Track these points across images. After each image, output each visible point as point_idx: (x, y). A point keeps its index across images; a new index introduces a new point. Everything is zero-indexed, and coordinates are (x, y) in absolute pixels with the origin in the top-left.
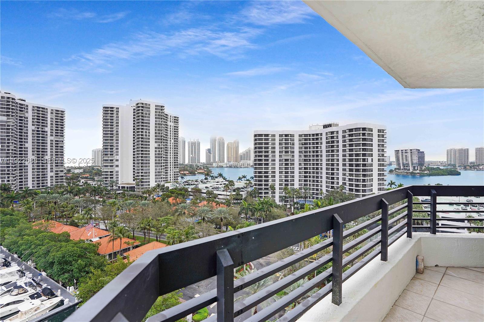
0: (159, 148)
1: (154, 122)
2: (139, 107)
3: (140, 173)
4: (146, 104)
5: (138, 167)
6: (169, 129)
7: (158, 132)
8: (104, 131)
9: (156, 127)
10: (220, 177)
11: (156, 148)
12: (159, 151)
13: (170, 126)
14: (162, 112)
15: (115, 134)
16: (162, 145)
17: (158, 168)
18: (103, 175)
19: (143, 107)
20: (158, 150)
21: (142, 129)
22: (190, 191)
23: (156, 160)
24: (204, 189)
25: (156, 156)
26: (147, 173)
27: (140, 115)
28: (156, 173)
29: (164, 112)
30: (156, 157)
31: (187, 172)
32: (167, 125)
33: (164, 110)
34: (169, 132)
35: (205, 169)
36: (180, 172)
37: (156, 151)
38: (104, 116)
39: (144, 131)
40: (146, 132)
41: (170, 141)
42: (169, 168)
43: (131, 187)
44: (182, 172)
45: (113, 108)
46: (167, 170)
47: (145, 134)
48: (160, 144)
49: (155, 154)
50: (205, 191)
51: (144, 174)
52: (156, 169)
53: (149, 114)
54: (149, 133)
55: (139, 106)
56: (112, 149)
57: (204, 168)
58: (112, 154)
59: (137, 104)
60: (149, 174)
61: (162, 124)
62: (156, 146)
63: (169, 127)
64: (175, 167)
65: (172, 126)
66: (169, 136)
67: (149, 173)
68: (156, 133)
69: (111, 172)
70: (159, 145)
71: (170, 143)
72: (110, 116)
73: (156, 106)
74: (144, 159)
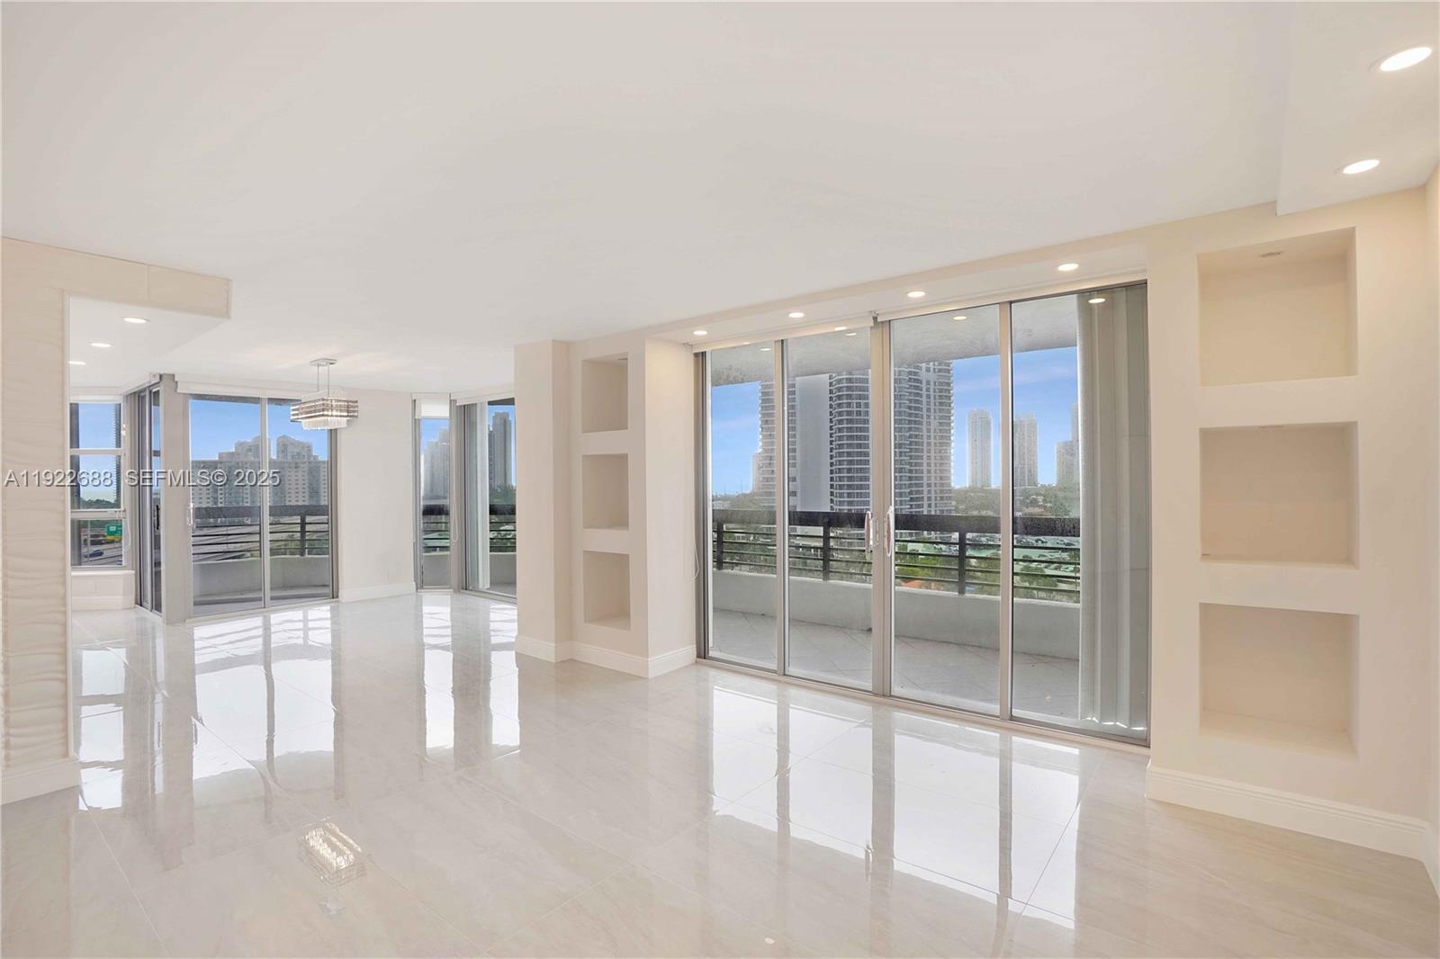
6: (924, 393)
13: (928, 383)
32: (918, 380)
34: (924, 399)
41: (929, 424)
42: (925, 499)
63: (924, 386)
64: (942, 498)
65: (932, 383)
66: (925, 410)
71: (929, 430)
74: (856, 475)
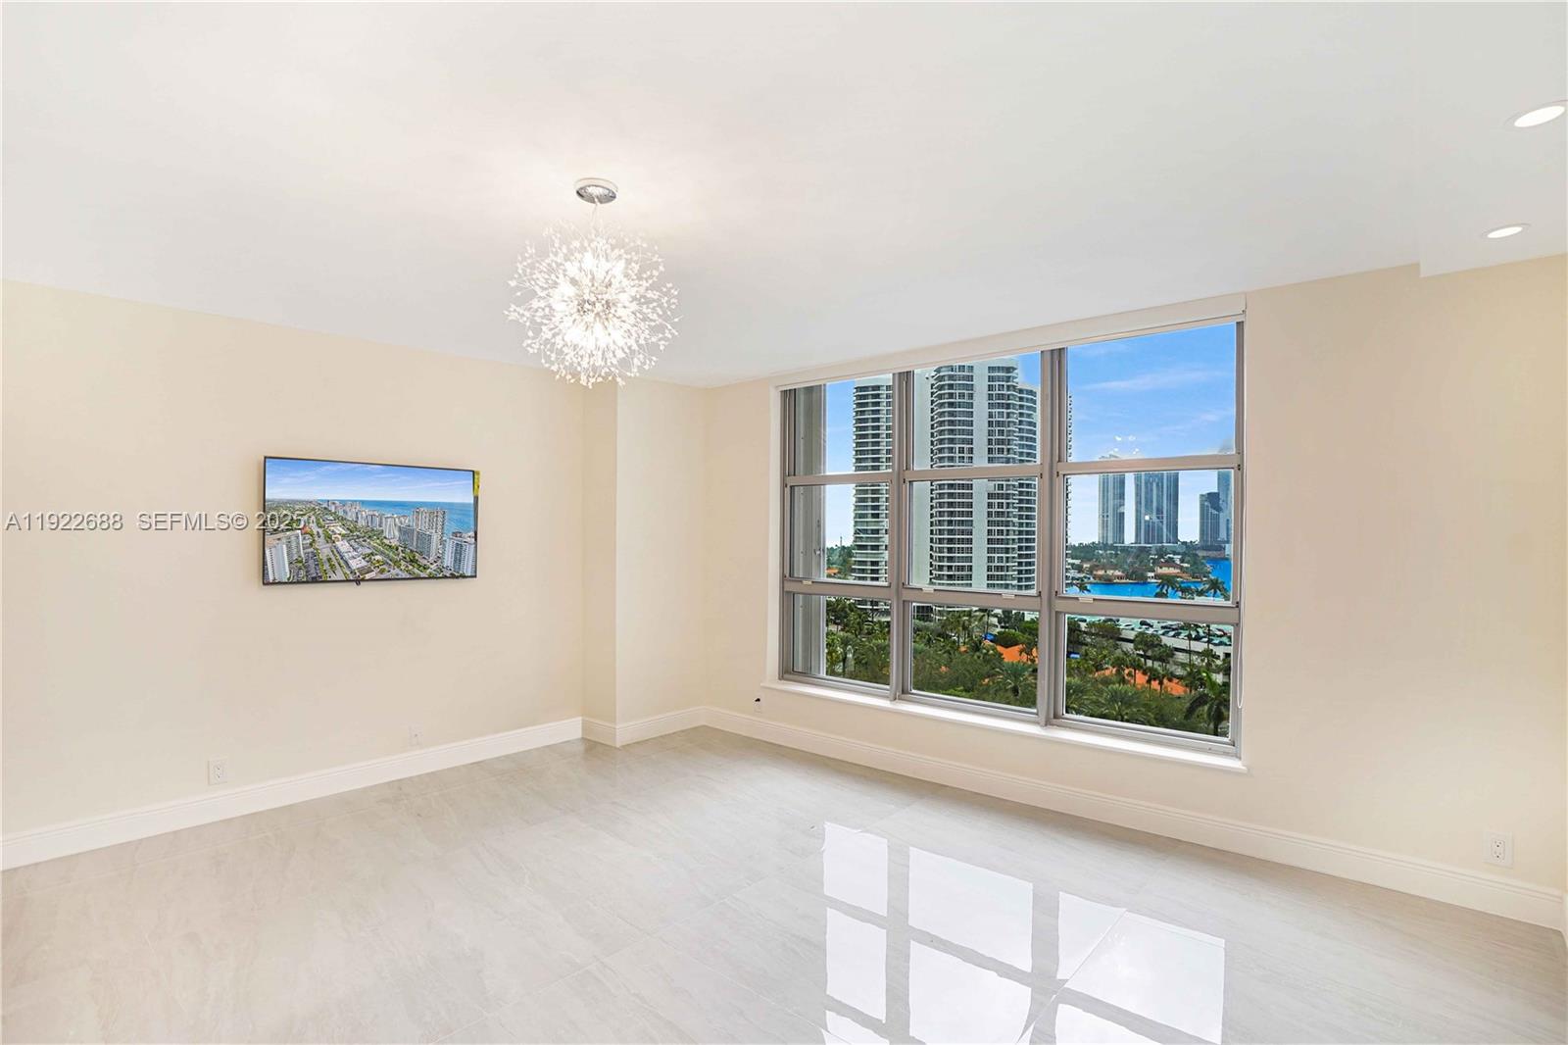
0: (1000, 496)
1: (986, 419)
2: (941, 378)
3: (945, 568)
4: (962, 368)
5: (940, 552)
7: (997, 447)
8: (856, 451)
9: (990, 433)
10: (1215, 592)
11: (990, 496)
12: (1000, 505)
14: (1008, 386)
15: (884, 460)
16: (1007, 485)
17: (996, 555)
18: (854, 570)
19: (951, 377)
20: (997, 501)
21: (951, 441)
22: (1085, 632)
23: (990, 532)
24: (1133, 629)
25: (991, 519)
26: (962, 568)
27: (946, 400)
28: (989, 569)
29: (1014, 387)
30: (990, 523)
31: (1118, 573)
33: (1014, 378)
35: (1186, 565)
36: (1095, 573)
37: (990, 505)
38: (857, 412)
39: (957, 446)
40: (961, 450)
43: (923, 607)
44: (1101, 572)
45: (878, 388)
46: (1030, 563)
47: (958, 455)
48: (1004, 483)
49: (989, 514)
50: (1131, 635)
51: (957, 573)
52: (990, 559)
53: (971, 396)
54: (971, 451)
55: (942, 374)
56: (877, 499)
57: (1182, 561)
58: (876, 516)
59: (938, 371)
60: (969, 573)
61: (1009, 422)
62: (992, 491)
67: (970, 568)
68: (990, 451)
69: (874, 563)
70: (1001, 487)
72: (873, 411)
73: (991, 369)
74: (957, 528)
